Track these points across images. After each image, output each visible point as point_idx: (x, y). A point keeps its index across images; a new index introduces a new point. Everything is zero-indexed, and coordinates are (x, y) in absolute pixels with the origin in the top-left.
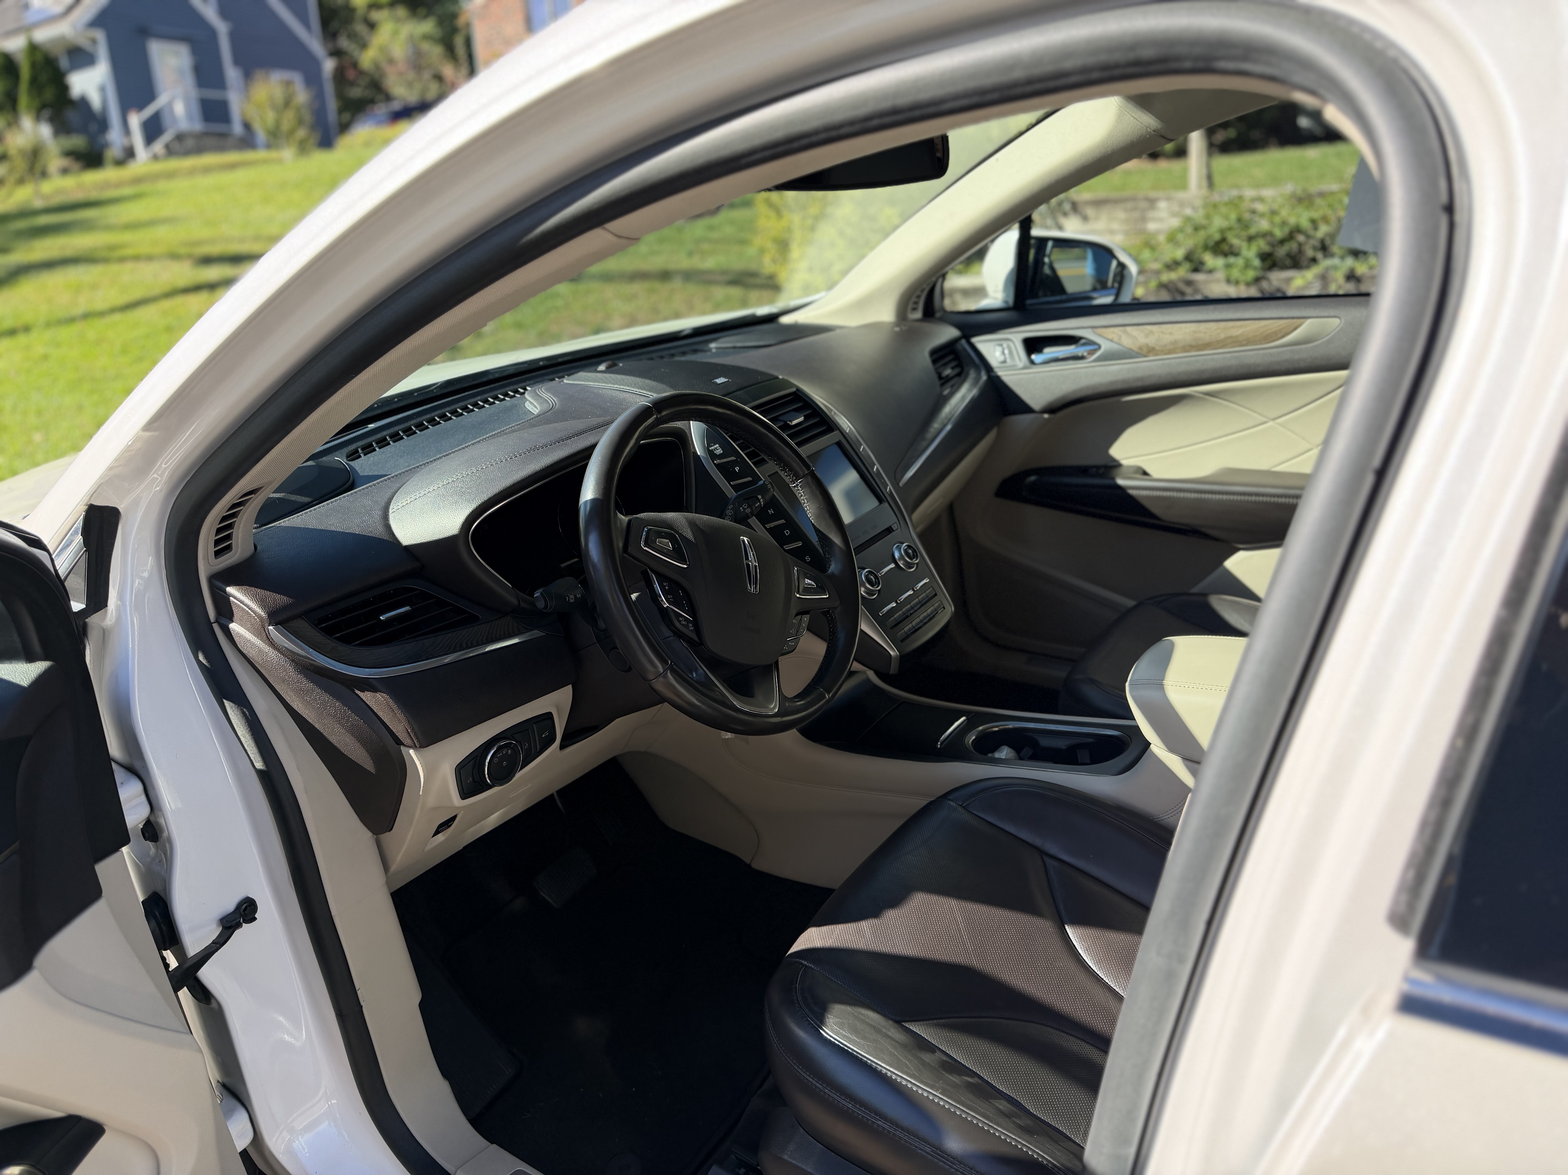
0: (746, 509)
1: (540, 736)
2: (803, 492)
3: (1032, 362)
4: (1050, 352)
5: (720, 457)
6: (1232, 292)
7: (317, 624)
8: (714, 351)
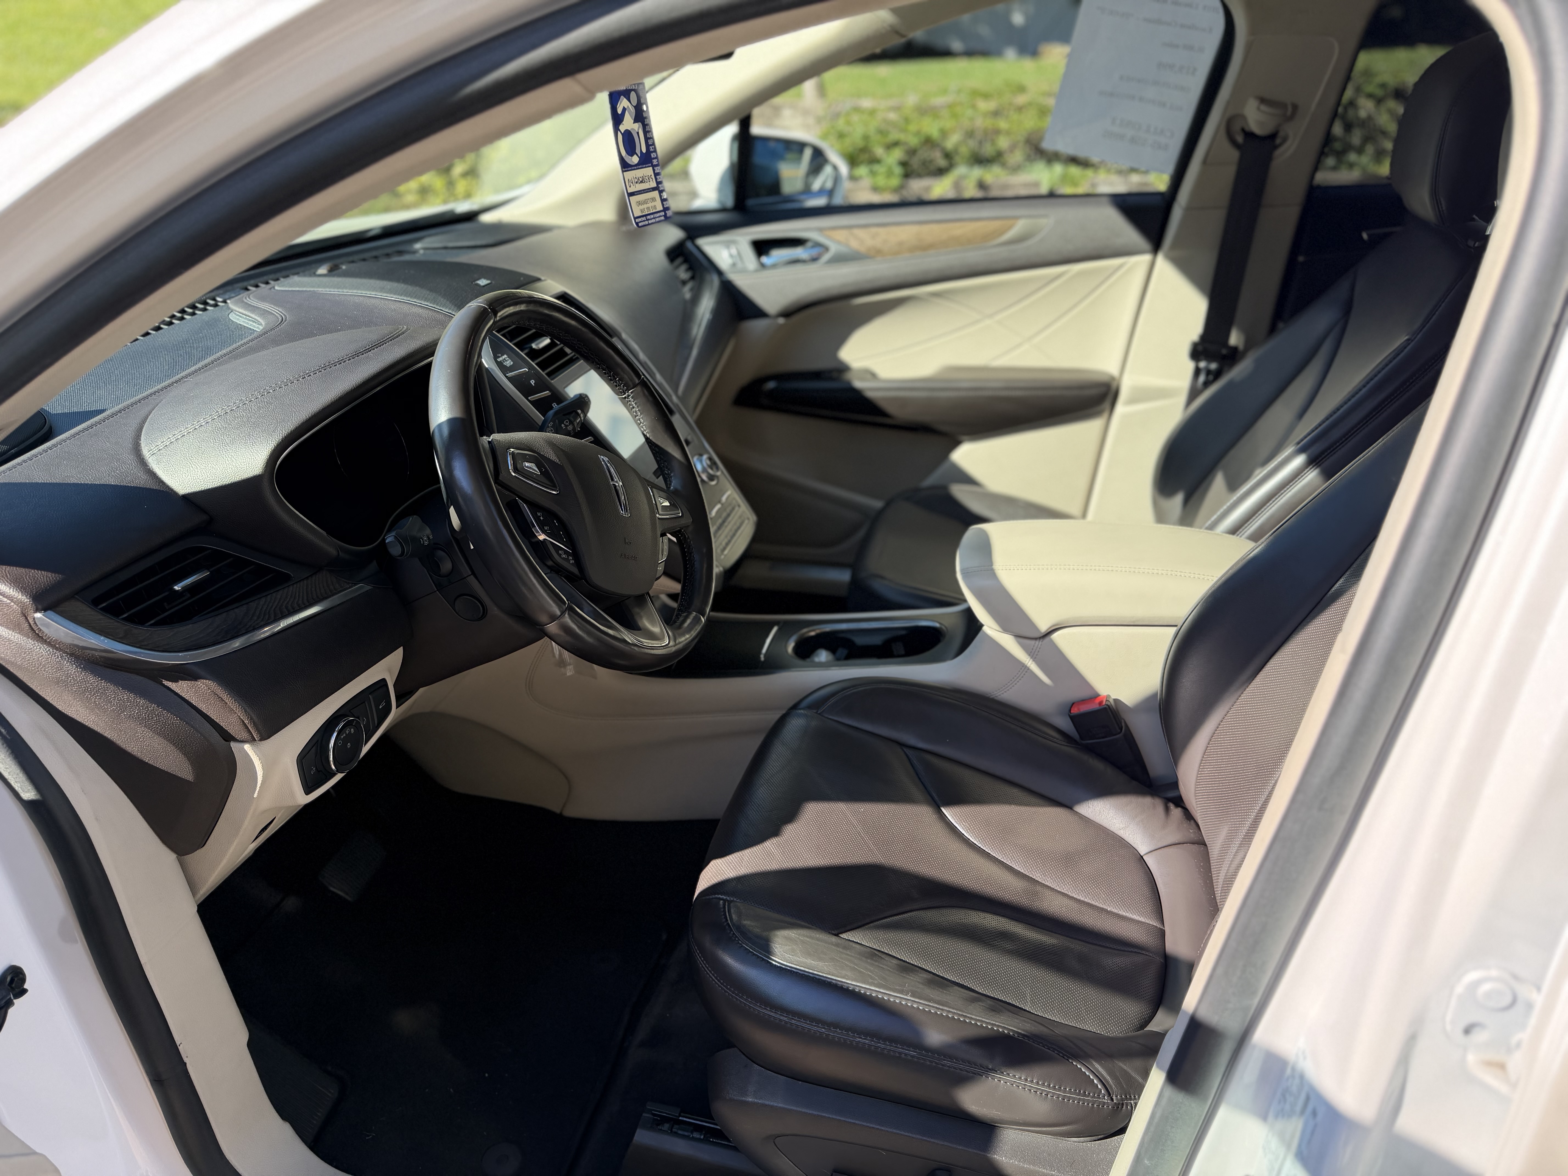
0: (568, 426)
1: (377, 706)
2: (636, 404)
3: (763, 266)
4: (778, 255)
5: (511, 369)
6: (876, 199)
7: (95, 603)
8: (422, 252)
